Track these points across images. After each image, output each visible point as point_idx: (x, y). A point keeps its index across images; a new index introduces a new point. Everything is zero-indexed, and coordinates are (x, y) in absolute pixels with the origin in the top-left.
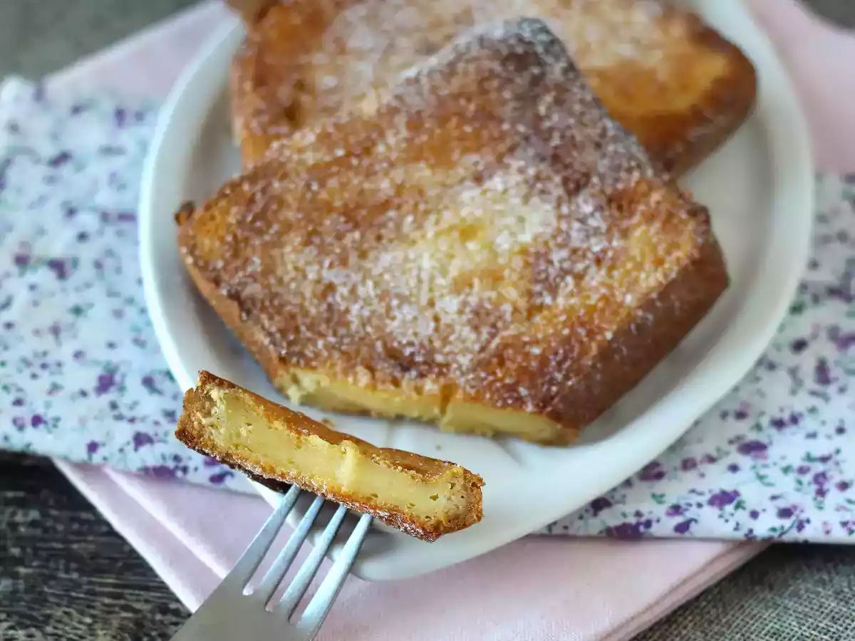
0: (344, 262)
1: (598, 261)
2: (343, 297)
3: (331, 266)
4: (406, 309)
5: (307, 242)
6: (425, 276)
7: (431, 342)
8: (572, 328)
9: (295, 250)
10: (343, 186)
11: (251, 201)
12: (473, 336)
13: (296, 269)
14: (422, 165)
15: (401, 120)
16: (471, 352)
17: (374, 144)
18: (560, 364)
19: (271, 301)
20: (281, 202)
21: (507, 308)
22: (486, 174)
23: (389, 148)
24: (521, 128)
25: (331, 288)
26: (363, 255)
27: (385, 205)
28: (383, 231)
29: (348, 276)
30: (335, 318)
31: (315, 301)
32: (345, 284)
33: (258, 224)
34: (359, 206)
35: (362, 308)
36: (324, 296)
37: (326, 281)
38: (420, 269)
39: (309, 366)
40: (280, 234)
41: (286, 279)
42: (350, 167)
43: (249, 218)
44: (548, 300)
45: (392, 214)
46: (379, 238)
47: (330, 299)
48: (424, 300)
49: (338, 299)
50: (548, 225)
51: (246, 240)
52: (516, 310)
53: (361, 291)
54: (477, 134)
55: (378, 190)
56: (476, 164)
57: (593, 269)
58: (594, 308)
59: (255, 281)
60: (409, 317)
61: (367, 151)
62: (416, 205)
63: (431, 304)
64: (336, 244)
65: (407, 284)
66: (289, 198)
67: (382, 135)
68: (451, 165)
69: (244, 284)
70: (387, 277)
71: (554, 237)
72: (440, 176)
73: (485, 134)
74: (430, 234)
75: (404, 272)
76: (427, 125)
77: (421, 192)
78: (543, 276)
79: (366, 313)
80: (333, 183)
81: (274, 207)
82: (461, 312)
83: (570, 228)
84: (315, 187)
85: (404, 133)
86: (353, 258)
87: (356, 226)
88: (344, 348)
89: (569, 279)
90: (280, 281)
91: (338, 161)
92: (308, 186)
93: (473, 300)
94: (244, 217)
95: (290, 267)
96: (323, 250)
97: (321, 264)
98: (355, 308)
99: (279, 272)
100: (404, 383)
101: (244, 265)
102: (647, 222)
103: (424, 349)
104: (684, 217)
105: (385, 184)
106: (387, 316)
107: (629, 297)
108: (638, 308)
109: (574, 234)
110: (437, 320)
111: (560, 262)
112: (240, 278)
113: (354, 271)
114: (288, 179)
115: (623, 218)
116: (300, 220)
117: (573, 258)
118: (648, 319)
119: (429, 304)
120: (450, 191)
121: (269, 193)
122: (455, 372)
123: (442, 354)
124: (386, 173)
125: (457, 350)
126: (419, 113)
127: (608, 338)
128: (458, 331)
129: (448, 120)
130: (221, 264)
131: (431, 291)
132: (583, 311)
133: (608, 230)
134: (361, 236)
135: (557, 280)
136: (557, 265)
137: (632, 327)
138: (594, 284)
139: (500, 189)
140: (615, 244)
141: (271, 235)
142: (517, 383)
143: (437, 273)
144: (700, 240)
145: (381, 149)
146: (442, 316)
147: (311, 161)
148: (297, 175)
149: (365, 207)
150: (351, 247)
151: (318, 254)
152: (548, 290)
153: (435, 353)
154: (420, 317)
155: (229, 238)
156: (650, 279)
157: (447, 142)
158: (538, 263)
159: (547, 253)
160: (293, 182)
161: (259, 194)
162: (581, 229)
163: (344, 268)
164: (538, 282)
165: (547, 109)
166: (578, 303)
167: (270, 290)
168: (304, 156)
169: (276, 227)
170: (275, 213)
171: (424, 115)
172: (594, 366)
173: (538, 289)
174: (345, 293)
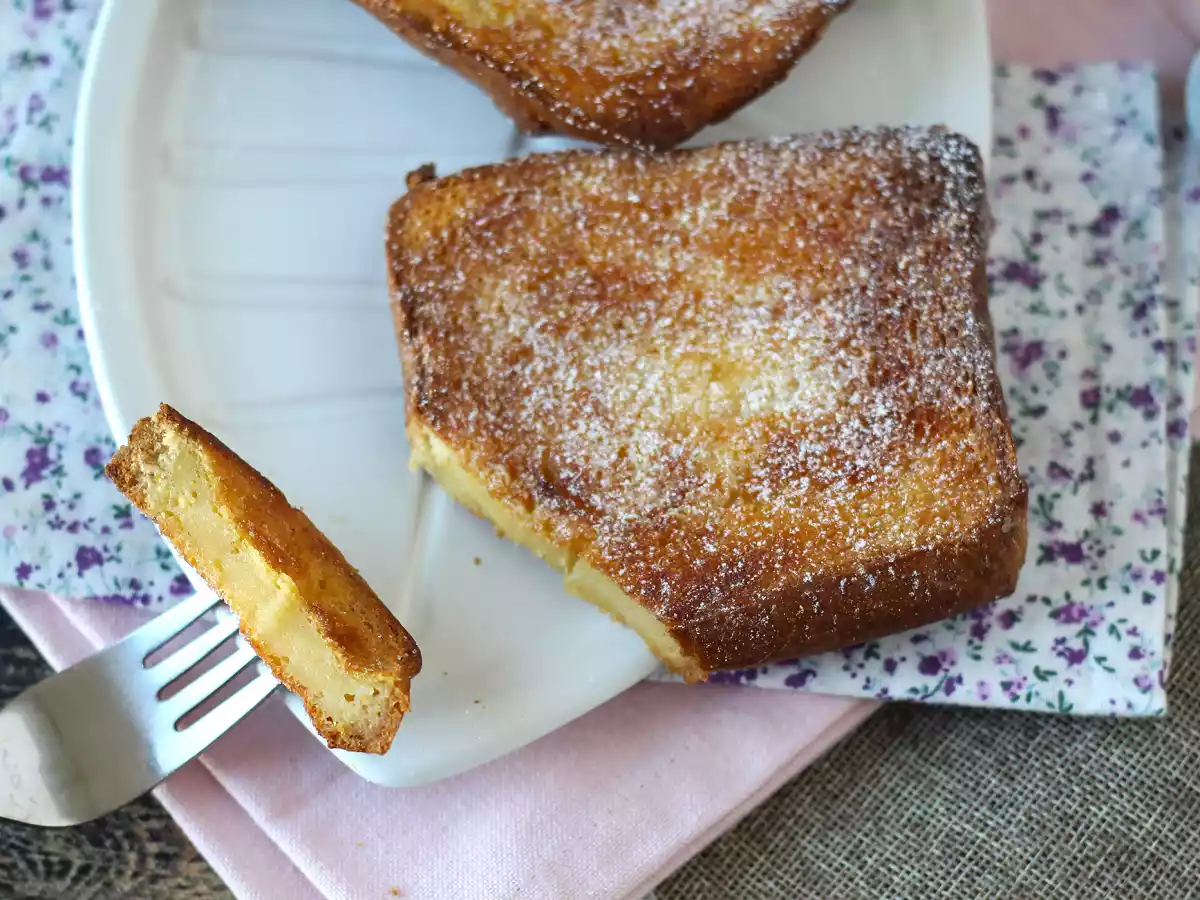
0: (561, 330)
2: (533, 372)
3: (543, 329)
4: (596, 423)
5: (533, 287)
6: (641, 396)
7: (600, 475)
8: (771, 543)
9: (512, 289)
10: (613, 240)
11: (498, 202)
12: (652, 493)
13: (501, 310)
14: (720, 262)
15: (728, 195)
16: (638, 512)
17: (681, 207)
18: (729, 579)
19: (447, 334)
20: (531, 220)
21: (710, 478)
22: (790, 309)
23: (694, 219)
24: (863, 273)
25: (527, 353)
26: (587, 335)
27: (647, 290)
28: (629, 321)
29: (555, 352)
30: (512, 393)
31: (500, 360)
32: (545, 359)
33: (489, 234)
34: (618, 274)
35: (547, 396)
36: (512, 360)
37: (526, 343)
38: (641, 386)
39: (443, 433)
40: (506, 260)
41: (483, 316)
42: (635, 221)
43: (481, 222)
44: (765, 493)
45: (651, 304)
46: (619, 326)
47: (518, 368)
48: (625, 422)
49: (527, 371)
50: (823, 406)
51: (464, 247)
52: (718, 484)
53: (559, 375)
54: (807, 255)
55: (654, 268)
56: (786, 291)
57: (841, 485)
58: (812, 532)
59: (444, 300)
60: (592, 435)
61: (667, 211)
62: (685, 307)
63: (629, 432)
64: (565, 305)
65: (617, 393)
66: (543, 221)
67: (696, 200)
68: (753, 278)
69: (429, 298)
70: (598, 375)
71: (819, 423)
72: (732, 287)
73: (817, 258)
74: (677, 351)
75: (619, 380)
76: (757, 215)
77: (698, 297)
78: (776, 461)
79: (548, 405)
80: (603, 230)
81: (519, 223)
82: (653, 459)
83: (846, 422)
84: (581, 224)
85: (722, 212)
86: (573, 334)
87: (600, 298)
88: (499, 433)
89: (805, 481)
90: (475, 315)
91: (626, 207)
92: (573, 219)
93: (676, 451)
94: (478, 218)
95: (495, 305)
96: (544, 304)
97: (533, 320)
98: (539, 393)
99: (480, 304)
100: (538, 509)
101: (444, 275)
102: (942, 464)
103: (586, 481)
104: (992, 482)
105: (663, 264)
106: (569, 421)
107: (862, 543)
108: (863, 562)
109: (846, 431)
110: (622, 453)
111: (807, 455)
112: (428, 288)
113: (565, 349)
114: (555, 198)
115: (916, 443)
116: (539, 255)
117: (826, 459)
118: (868, 583)
119: (625, 431)
120: (737, 310)
121: (523, 203)
122: (603, 526)
123: (602, 497)
124: (672, 251)
125: (623, 500)
126: (755, 193)
127: (806, 580)
128: (638, 478)
129: (784, 220)
130: (417, 260)
131: (638, 416)
132: (797, 530)
133: (890, 448)
134: (599, 312)
135: (791, 473)
136: (801, 457)
137: (842, 583)
138: (832, 503)
139: (792, 334)
140: (888, 469)
141: (497, 256)
142: (664, 575)
143: (657, 400)
144: (991, 521)
145: (685, 218)
146: (631, 452)
147: (594, 191)
148: (570, 199)
149: (625, 279)
150: (579, 319)
151: (537, 307)
152: (772, 481)
153: (596, 492)
154: (606, 441)
155: (445, 234)
156: (902, 535)
157: (766, 247)
158: (779, 443)
159: (798, 436)
160: (560, 204)
161: (511, 198)
162: (858, 430)
163: (556, 338)
164: (766, 465)
165: (909, 264)
166: (798, 516)
167: (455, 320)
168: (590, 180)
169: (508, 248)
170: (516, 231)
171: (760, 200)
172: (767, 604)
173: (762, 473)
174: (540, 369)
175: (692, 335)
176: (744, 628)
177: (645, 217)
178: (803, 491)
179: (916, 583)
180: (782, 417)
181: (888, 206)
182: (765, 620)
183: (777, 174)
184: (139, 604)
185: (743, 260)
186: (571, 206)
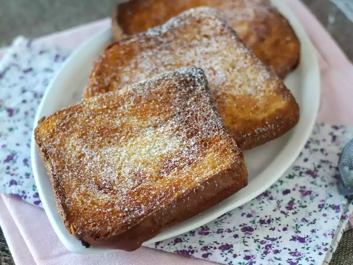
0: (92, 147)
1: (190, 164)
3: (86, 147)
4: (109, 168)
5: (81, 137)
6: (121, 158)
7: (114, 181)
8: (170, 187)
9: (75, 139)
10: (102, 119)
11: (65, 118)
12: (132, 183)
13: (73, 146)
14: (135, 117)
15: (132, 99)
16: (129, 189)
17: (119, 106)
18: (160, 199)
20: (76, 120)
21: (148, 175)
22: (159, 125)
23: (124, 108)
24: (178, 109)
26: (101, 147)
27: (116, 130)
28: (112, 140)
29: (92, 152)
30: (81, 166)
31: (75, 159)
32: (89, 155)
33: (64, 127)
34: (105, 128)
35: (92, 164)
36: (80, 157)
37: (82, 153)
38: (120, 156)
40: (71, 133)
41: (68, 149)
42: (107, 113)
44: (165, 175)
45: (118, 134)
46: (109, 142)
47: (81, 159)
48: (118, 166)
49: (85, 159)
50: (176, 148)
51: (58, 132)
52: (151, 176)
53: (95, 159)
54: (160, 109)
55: (115, 124)
56: (156, 120)
57: (187, 166)
58: (181, 181)
59: (55, 147)
60: (109, 171)
61: (116, 108)
62: (128, 132)
63: (120, 168)
64: (92, 140)
65: (113, 159)
66: (79, 120)
67: (123, 103)
68: (146, 119)
69: (50, 148)
70: (106, 155)
71: (176, 152)
72: (140, 123)
73: (163, 109)
75: (113, 155)
76: (142, 102)
77: (131, 128)
78: (166, 166)
79: (93, 167)
80: (98, 118)
81: (72, 122)
82: (130, 173)
83: (184, 150)
84: (91, 118)
85: (132, 104)
86: (96, 147)
87: (102, 135)
88: (79, 177)
89: (176, 169)
90: (65, 149)
91: (103, 110)
92: (88, 117)
93: (136, 170)
94: (60, 124)
95: (70, 145)
96: (85, 141)
97: (83, 146)
98: (89, 164)
99: (66, 146)
101: (53, 141)
102: (215, 152)
103: (111, 183)
104: (231, 152)
105: (118, 122)
106: (101, 169)
107: (197, 178)
108: (198, 183)
109: (184, 152)
110: (119, 174)
111: (175, 162)
112: (49, 145)
113: (95, 151)
114: (81, 113)
115: (206, 149)
116: (80, 129)
117: (180, 161)
118: (202, 188)
119: (118, 169)
120: (143, 129)
121: (72, 117)
122: (119, 194)
123: (117, 187)
124: (120, 118)
125: (123, 186)
126: (141, 97)
127: (183, 192)
128: (126, 180)
129: (151, 101)
130: (45, 139)
131: (122, 164)
132: (177, 180)
133: (198, 152)
134: (102, 139)
135: (171, 168)
136: (173, 163)
137: (194, 190)
138: (185, 171)
139: (161, 131)
140: (199, 158)
141: (68, 132)
142: (141, 203)
143: (126, 158)
144: (234, 161)
145: (121, 108)
146: (122, 173)
147: (92, 108)
148: (86, 112)
149: (108, 129)
150: (97, 143)
151: (83, 142)
152: (167, 172)
153: (114, 186)
154: (114, 172)
155: (51, 131)
156: (208, 173)
157: (148, 110)
158: (166, 161)
159: (171, 158)
160: (83, 114)
161: (68, 116)
162: (187, 150)
163: (91, 149)
164: (164, 168)
165: (191, 103)
166: (176, 177)
167: (59, 151)
168: (91, 105)
169: (71, 129)
170: (72, 124)
171: (142, 98)
172: (174, 201)
173: (163, 171)
174: (88, 158)
175: (132, 139)
176: (169, 210)
177: (109, 111)
178: (176, 171)
179: (216, 185)
180: (165, 154)
181: (180, 90)
182: (174, 206)
183: (145, 90)
184: (23, 198)
185: (141, 115)
186: (87, 114)
